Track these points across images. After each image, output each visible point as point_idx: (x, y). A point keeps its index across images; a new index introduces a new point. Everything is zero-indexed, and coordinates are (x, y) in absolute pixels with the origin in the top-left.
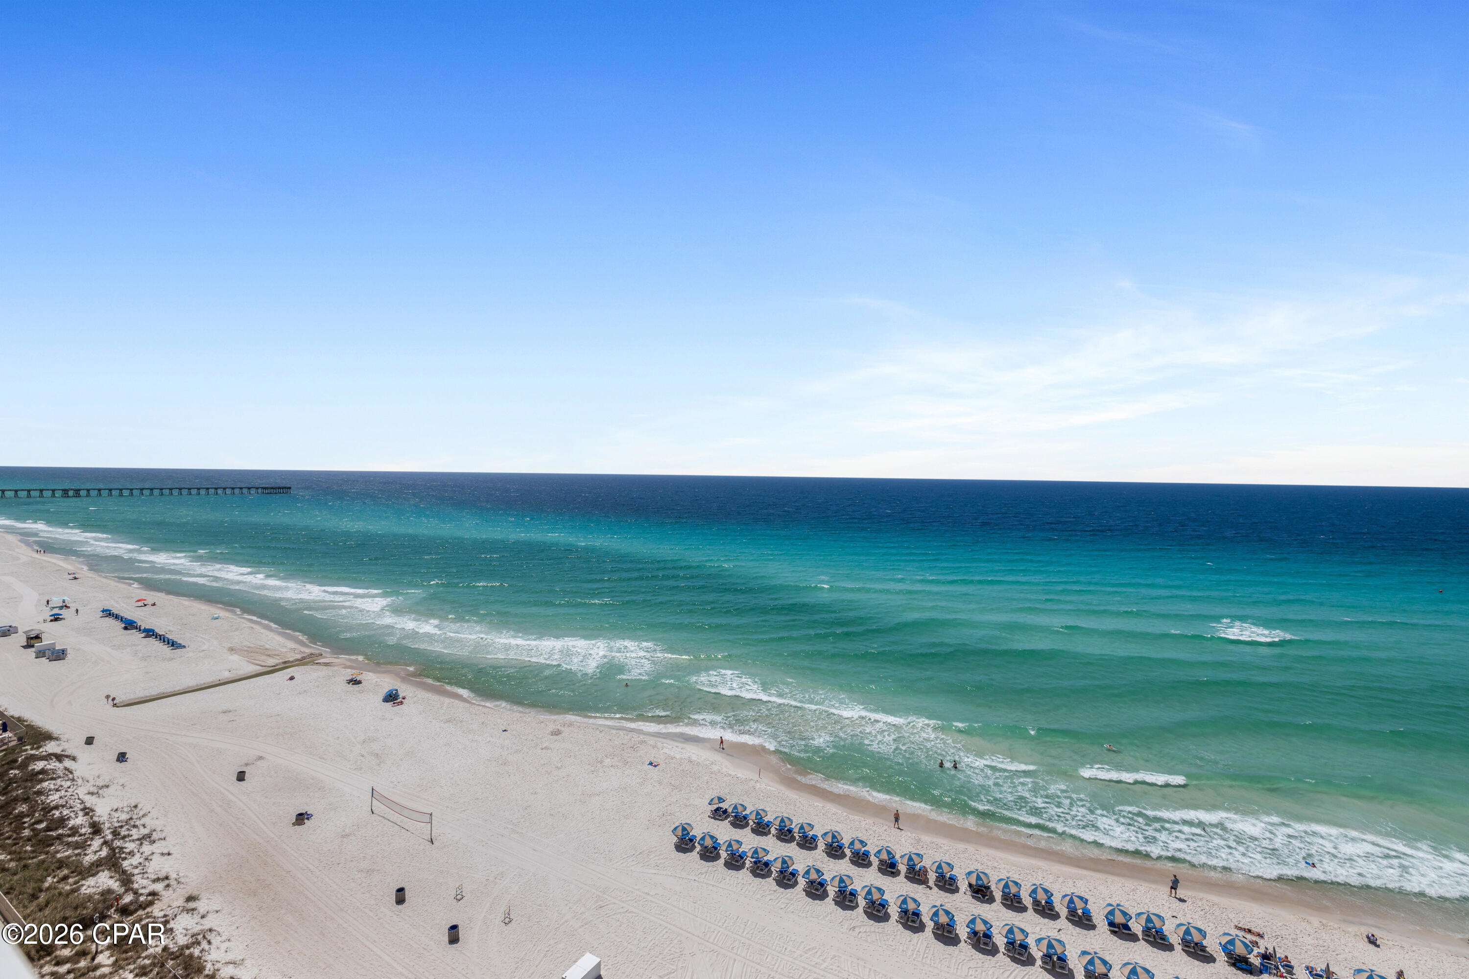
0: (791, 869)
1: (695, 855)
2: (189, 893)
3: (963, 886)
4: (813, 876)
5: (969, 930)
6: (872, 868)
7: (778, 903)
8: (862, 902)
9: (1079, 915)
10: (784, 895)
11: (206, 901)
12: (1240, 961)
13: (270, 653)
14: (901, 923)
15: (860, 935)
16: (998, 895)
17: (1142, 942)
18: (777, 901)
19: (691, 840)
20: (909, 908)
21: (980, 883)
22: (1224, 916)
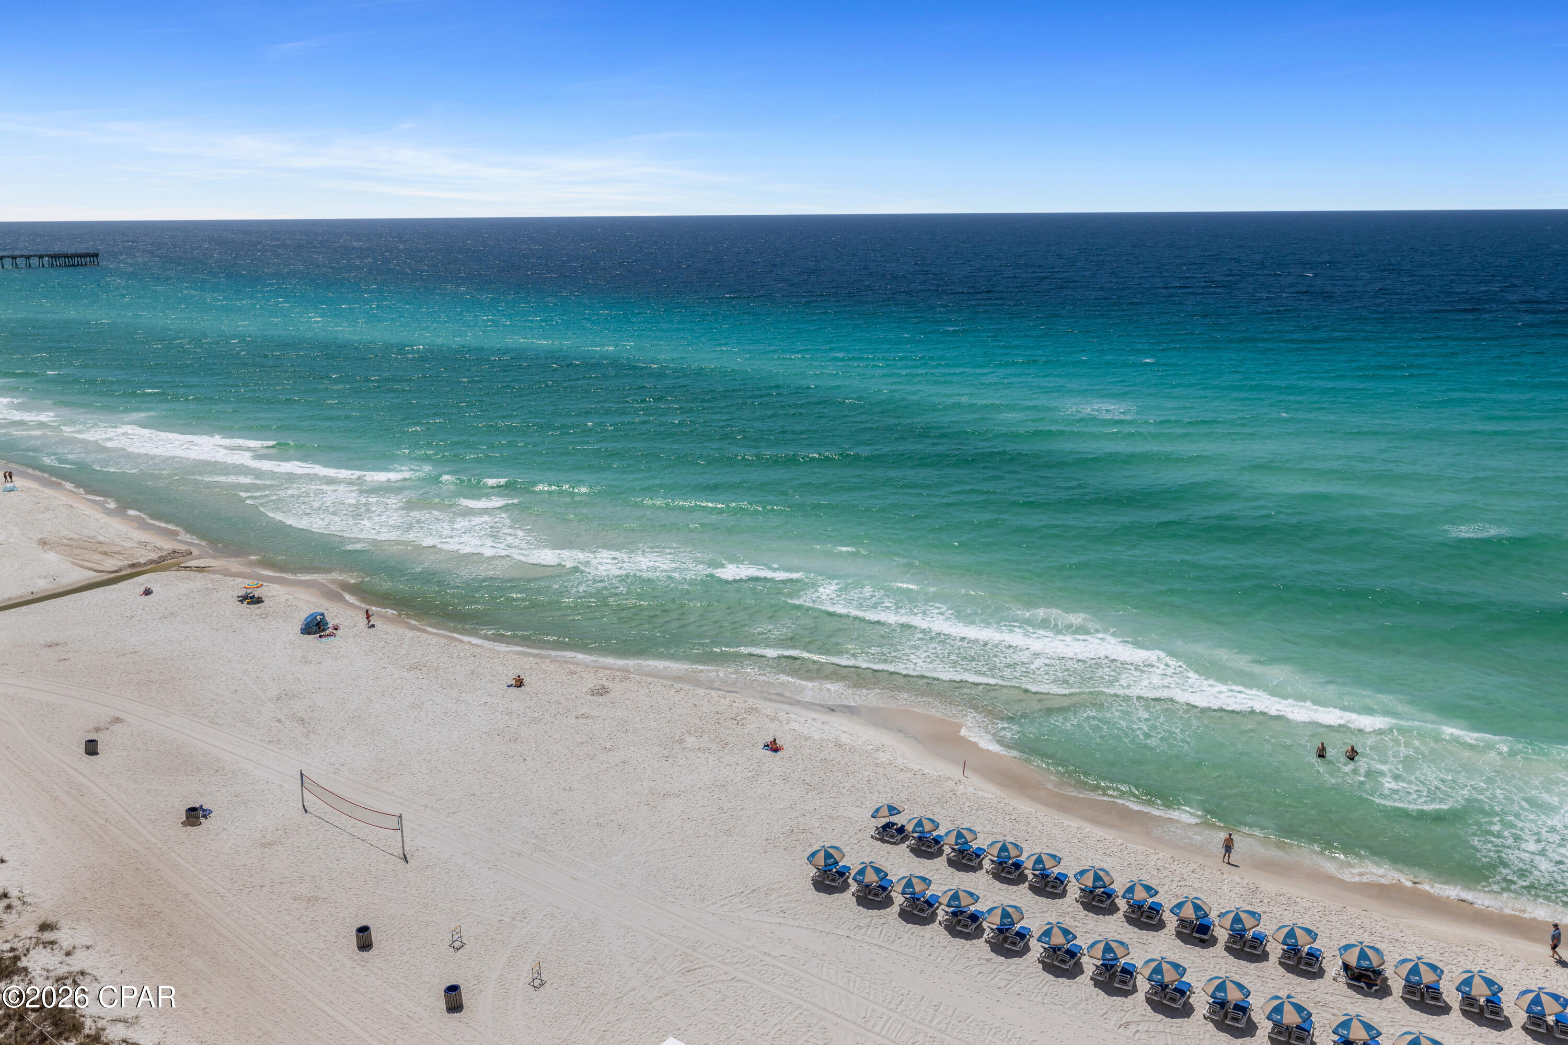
0: (1018, 926)
1: (847, 898)
2: (43, 919)
3: (1332, 966)
4: (1058, 939)
5: (1336, 1038)
6: (1165, 931)
7: (992, 979)
8: (1143, 985)
9: (1548, 1025)
10: (1004, 966)
11: (69, 931)
13: (106, 549)
14: (1212, 1020)
15: (1137, 1035)
16: (1397, 985)
18: (992, 975)
19: (841, 874)
20: (1229, 998)
21: (1365, 964)
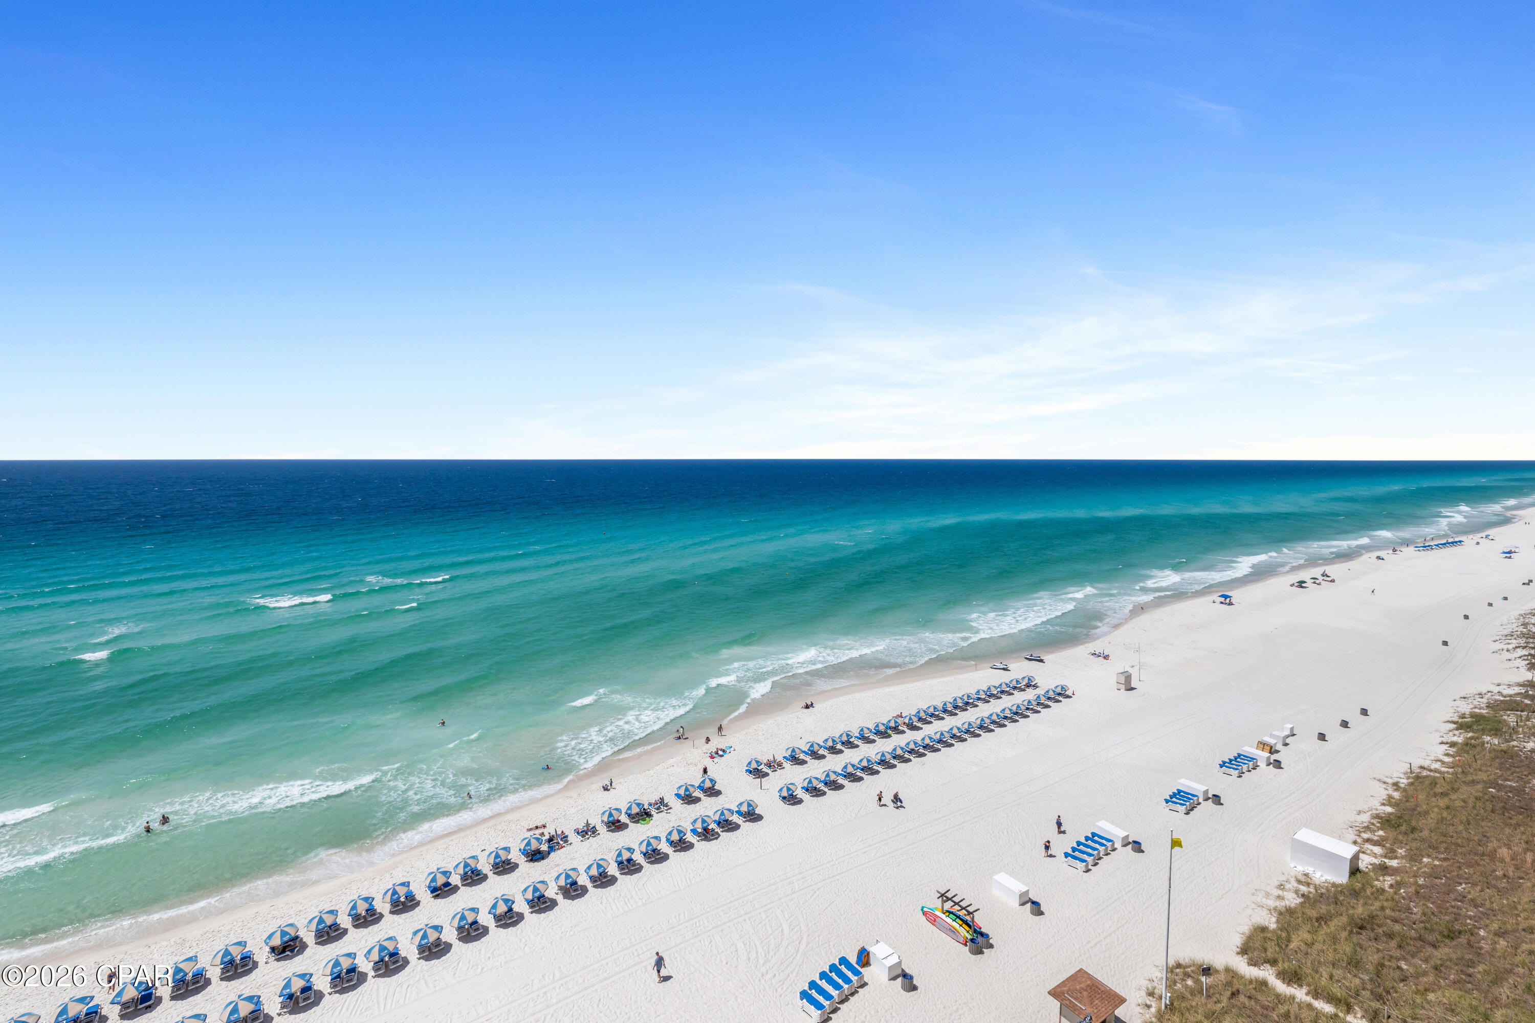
12: (535, 855)
17: (462, 888)
22: (518, 827)
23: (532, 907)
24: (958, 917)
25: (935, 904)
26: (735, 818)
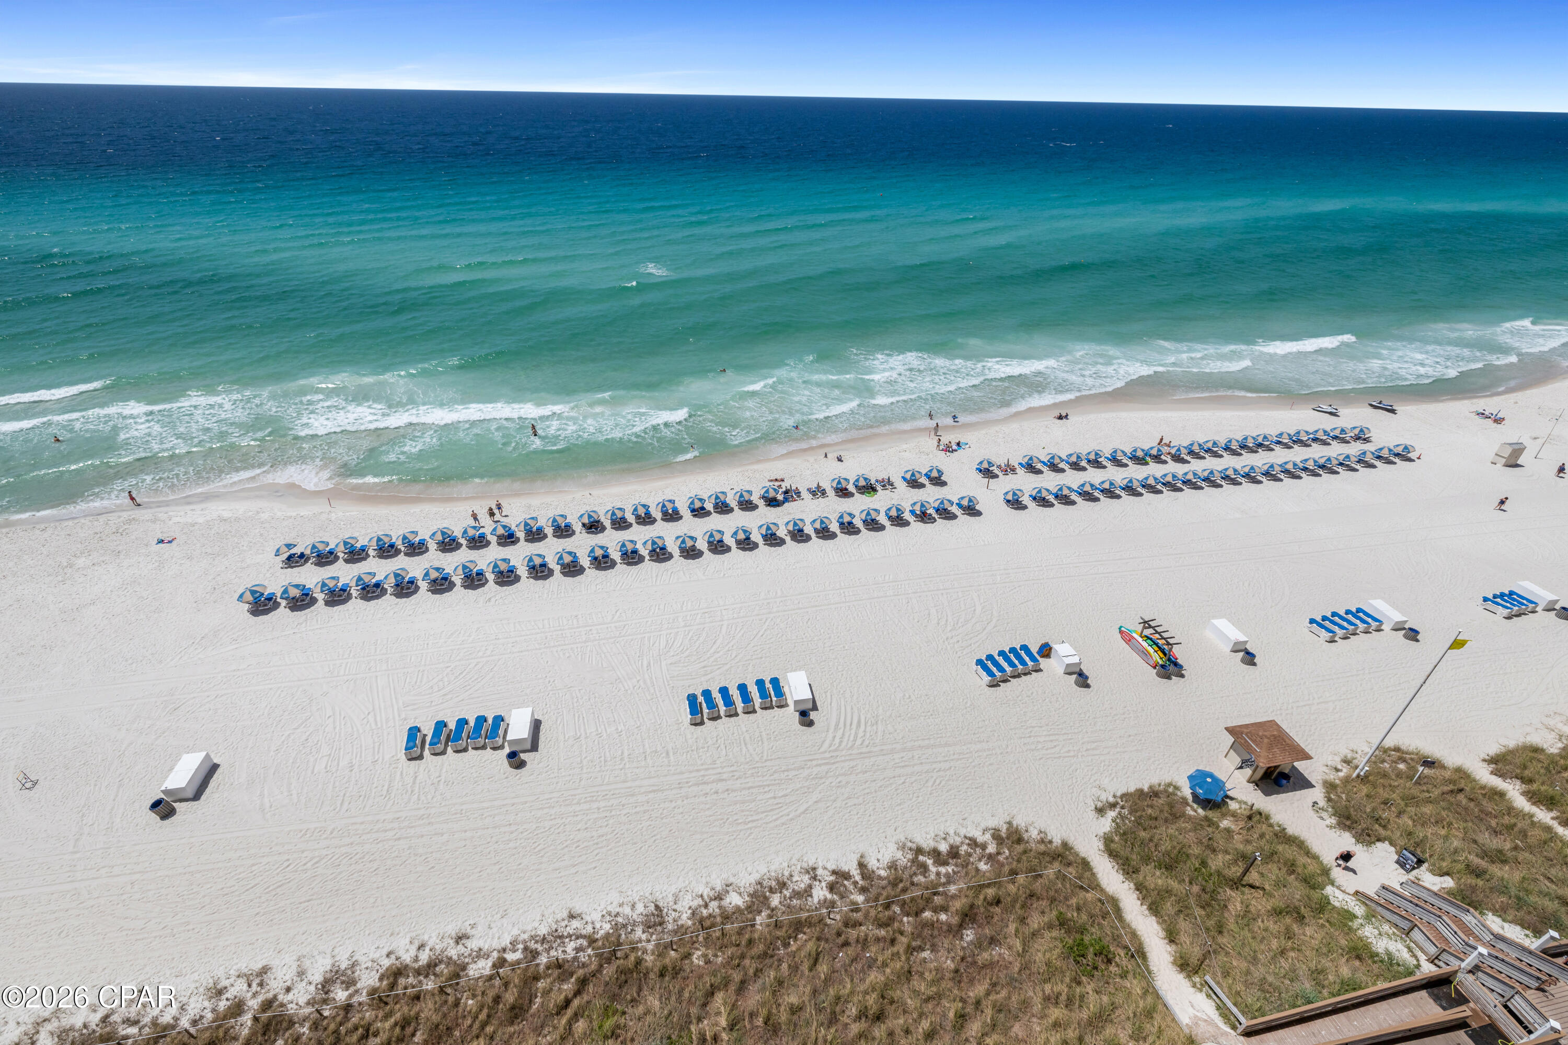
0: (407, 578)
1: (283, 611)
3: (577, 527)
4: (434, 575)
5: (590, 558)
6: (492, 545)
8: (490, 577)
9: (669, 514)
10: (408, 603)
14: (531, 577)
15: (497, 602)
16: (607, 523)
17: (714, 514)
18: (403, 611)
19: (269, 599)
20: (536, 564)
21: (592, 520)
22: (761, 476)
23: (765, 540)
24: (1157, 644)
25: (1135, 628)
26: (954, 509)
